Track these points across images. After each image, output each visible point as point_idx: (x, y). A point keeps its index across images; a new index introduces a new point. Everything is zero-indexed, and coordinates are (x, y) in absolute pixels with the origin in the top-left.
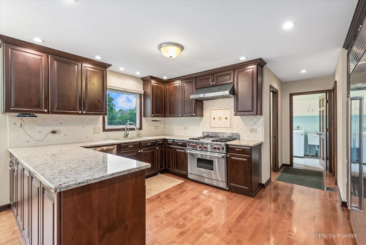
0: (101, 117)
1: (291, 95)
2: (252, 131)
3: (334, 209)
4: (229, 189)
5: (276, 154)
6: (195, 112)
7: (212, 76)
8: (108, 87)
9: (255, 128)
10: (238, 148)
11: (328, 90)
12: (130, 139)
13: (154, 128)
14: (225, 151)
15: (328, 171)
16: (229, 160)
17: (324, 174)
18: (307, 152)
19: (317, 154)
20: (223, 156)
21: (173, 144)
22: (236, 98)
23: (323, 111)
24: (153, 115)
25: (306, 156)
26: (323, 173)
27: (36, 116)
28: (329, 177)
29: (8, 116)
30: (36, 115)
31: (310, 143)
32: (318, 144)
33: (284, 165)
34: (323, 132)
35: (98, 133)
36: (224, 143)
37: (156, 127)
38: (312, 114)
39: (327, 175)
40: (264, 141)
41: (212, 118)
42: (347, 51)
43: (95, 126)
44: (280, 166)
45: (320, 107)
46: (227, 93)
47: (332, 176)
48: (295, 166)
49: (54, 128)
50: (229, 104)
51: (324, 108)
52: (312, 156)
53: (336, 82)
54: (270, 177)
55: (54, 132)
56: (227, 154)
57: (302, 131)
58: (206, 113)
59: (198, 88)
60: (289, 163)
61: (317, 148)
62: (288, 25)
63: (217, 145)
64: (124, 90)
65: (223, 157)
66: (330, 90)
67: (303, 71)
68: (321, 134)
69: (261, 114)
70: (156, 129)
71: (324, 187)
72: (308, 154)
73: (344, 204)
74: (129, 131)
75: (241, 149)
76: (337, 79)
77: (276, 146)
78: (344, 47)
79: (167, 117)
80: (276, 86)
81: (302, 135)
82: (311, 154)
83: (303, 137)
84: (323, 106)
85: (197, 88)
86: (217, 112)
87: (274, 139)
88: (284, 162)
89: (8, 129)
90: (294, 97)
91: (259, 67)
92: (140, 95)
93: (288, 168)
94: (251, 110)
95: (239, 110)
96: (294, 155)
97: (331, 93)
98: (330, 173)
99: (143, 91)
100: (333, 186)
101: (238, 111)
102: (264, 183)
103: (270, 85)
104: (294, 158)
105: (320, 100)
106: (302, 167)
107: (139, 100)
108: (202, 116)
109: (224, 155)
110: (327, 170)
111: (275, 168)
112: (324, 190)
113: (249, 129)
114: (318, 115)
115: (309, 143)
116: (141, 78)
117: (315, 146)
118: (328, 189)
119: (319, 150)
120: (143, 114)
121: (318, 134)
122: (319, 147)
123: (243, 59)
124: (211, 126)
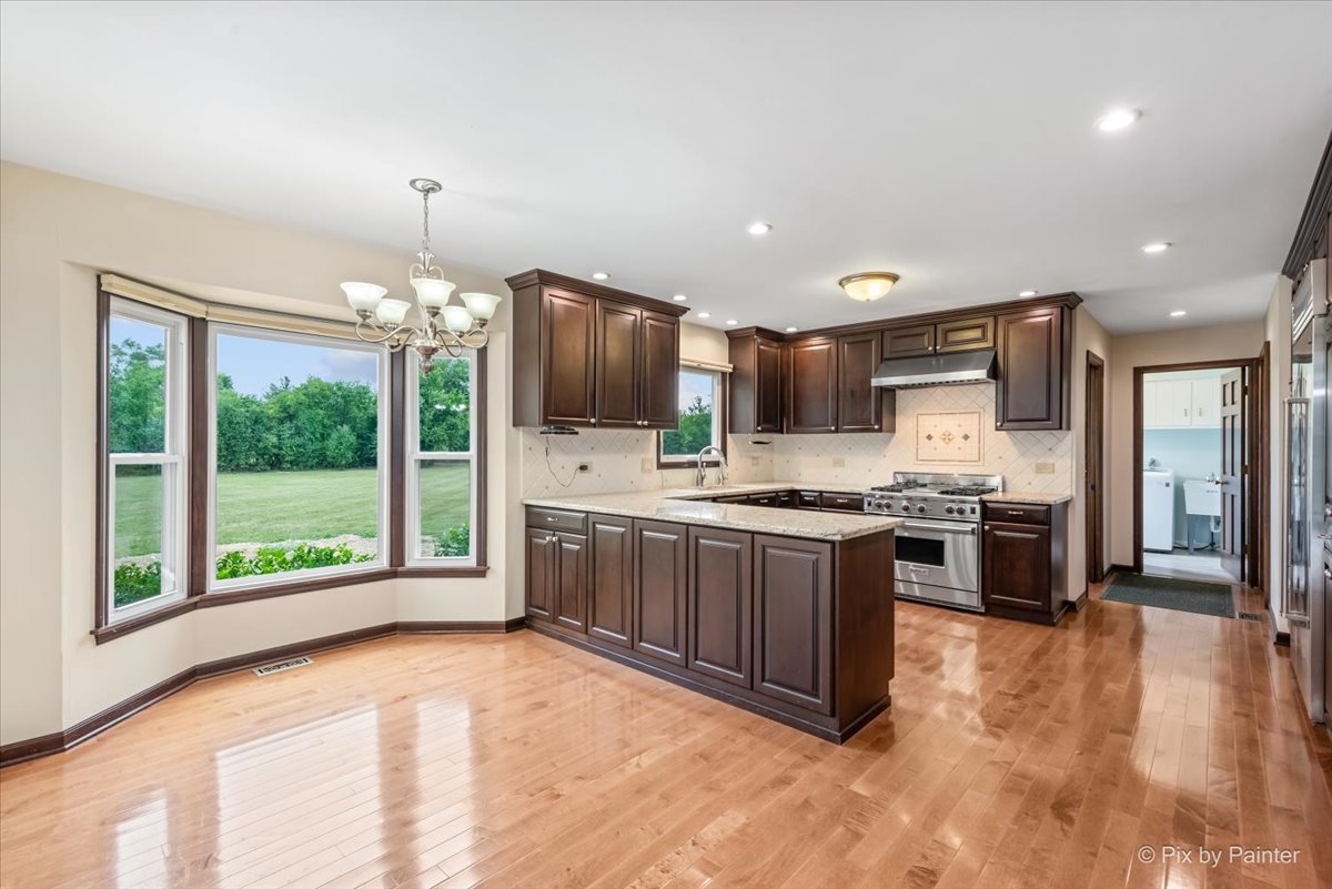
0: (655, 432)
1: (1138, 373)
2: (1040, 469)
3: (1257, 649)
4: (986, 610)
5: (1097, 533)
6: (879, 420)
7: (932, 328)
8: (681, 362)
9: (1051, 461)
10: (1013, 510)
11: (1246, 360)
12: (709, 488)
13: (750, 461)
14: (977, 517)
15: (1246, 583)
16: (988, 540)
17: (1236, 590)
18: (1180, 539)
19: (1212, 544)
20: (973, 529)
21: (819, 503)
22: (1001, 386)
23: (1233, 417)
24: (759, 428)
25: (1178, 549)
26: (1233, 587)
27: (577, 433)
28: (1250, 594)
29: (521, 433)
30: (576, 429)
31: (1191, 509)
32: (1218, 513)
33: (1114, 568)
34: (1233, 474)
35: (650, 471)
36: (976, 498)
37: (754, 458)
38: (1198, 423)
39: (1243, 592)
40: (1074, 494)
41: (923, 435)
42: (1291, 282)
43: (643, 456)
44: (1105, 568)
45: (1224, 405)
46: (981, 374)
47: (1256, 594)
48: (1146, 572)
49: (585, 460)
50: (973, 401)
51: (1237, 409)
52: (1199, 551)
53: (1267, 344)
54: (1084, 589)
55: (583, 468)
56: (983, 525)
57: (1167, 475)
58: (904, 423)
59: (886, 359)
60: (1130, 563)
61: (1212, 524)
62: (1156, 248)
63: (953, 501)
64: (695, 364)
65: (973, 531)
66: (1253, 359)
67: (1178, 314)
68: (1227, 483)
69: (1069, 428)
70: (753, 465)
71: (1233, 612)
72: (1185, 544)
73: (1283, 640)
74: (707, 470)
75: (1022, 510)
76: (1270, 337)
77: (1097, 513)
78: (1284, 273)
79: (787, 433)
80: (1098, 351)
81: (1168, 485)
82: (1196, 544)
83: (1171, 491)
84: (1233, 403)
85: (885, 356)
86: (937, 420)
87: (1092, 493)
88: (1115, 561)
89: (521, 458)
90: (1147, 377)
91: (1066, 310)
92: (724, 374)
93: (1130, 575)
94: (1044, 416)
95: (1010, 417)
96: (1145, 546)
97: (1255, 370)
98: (1252, 587)
99: (732, 366)
100: (1258, 611)
101: (1009, 419)
102: (1074, 600)
103: (1088, 352)
104: (1145, 554)
105: (1224, 386)
106: (1168, 575)
107: (720, 388)
108: (893, 430)
109: (975, 526)
110: (1243, 579)
111: (1095, 573)
112: (1233, 617)
113: (1034, 465)
114: (1218, 425)
115: (1189, 511)
116: (726, 332)
117: (1207, 518)
118: (1242, 616)
119: (1220, 530)
120: (730, 426)
121: (1217, 483)
122: (1221, 524)
123: (1027, 294)
124: (920, 458)
